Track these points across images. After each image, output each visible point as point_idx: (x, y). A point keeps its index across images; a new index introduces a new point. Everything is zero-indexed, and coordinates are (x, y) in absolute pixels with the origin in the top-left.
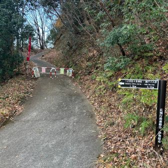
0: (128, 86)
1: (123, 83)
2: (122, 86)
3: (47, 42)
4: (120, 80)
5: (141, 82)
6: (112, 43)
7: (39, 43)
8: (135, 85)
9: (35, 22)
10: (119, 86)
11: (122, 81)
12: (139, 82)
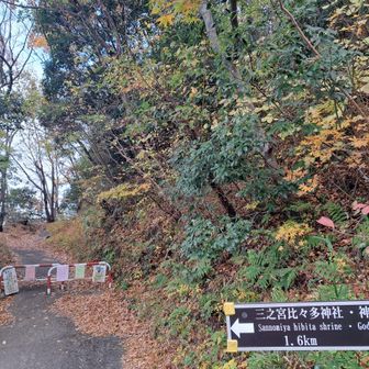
0: (276, 339)
1: (249, 328)
2: (244, 340)
3: (64, 206)
4: (229, 308)
5: (337, 313)
6: (198, 182)
7: (44, 210)
8: (309, 334)
9: (37, 167)
10: (232, 346)
11: (239, 315)
12: (326, 313)
